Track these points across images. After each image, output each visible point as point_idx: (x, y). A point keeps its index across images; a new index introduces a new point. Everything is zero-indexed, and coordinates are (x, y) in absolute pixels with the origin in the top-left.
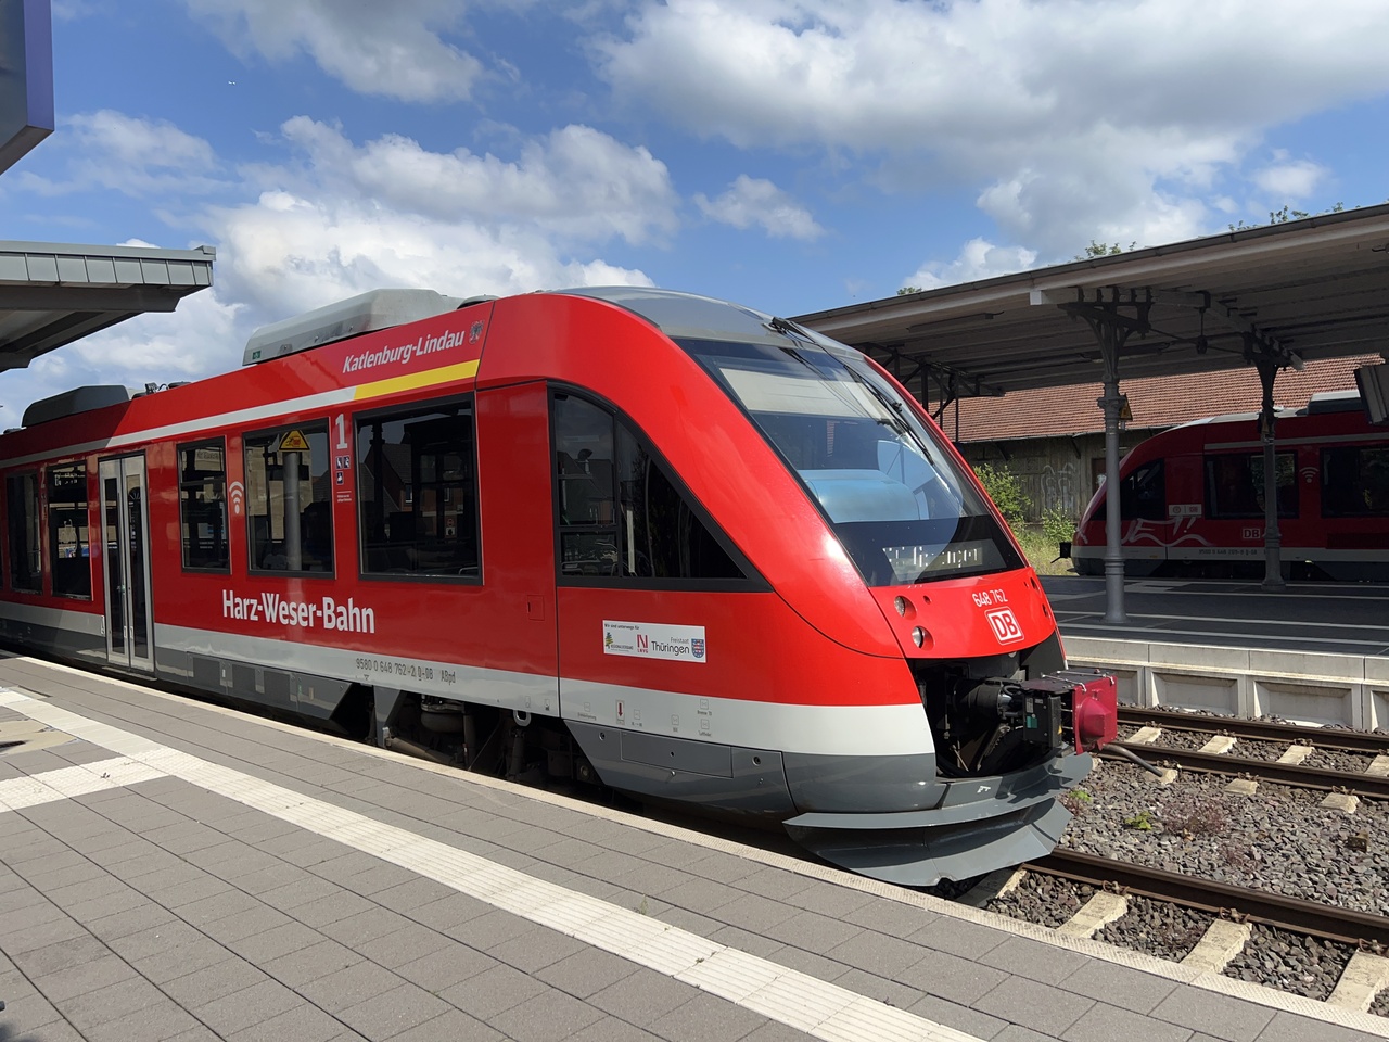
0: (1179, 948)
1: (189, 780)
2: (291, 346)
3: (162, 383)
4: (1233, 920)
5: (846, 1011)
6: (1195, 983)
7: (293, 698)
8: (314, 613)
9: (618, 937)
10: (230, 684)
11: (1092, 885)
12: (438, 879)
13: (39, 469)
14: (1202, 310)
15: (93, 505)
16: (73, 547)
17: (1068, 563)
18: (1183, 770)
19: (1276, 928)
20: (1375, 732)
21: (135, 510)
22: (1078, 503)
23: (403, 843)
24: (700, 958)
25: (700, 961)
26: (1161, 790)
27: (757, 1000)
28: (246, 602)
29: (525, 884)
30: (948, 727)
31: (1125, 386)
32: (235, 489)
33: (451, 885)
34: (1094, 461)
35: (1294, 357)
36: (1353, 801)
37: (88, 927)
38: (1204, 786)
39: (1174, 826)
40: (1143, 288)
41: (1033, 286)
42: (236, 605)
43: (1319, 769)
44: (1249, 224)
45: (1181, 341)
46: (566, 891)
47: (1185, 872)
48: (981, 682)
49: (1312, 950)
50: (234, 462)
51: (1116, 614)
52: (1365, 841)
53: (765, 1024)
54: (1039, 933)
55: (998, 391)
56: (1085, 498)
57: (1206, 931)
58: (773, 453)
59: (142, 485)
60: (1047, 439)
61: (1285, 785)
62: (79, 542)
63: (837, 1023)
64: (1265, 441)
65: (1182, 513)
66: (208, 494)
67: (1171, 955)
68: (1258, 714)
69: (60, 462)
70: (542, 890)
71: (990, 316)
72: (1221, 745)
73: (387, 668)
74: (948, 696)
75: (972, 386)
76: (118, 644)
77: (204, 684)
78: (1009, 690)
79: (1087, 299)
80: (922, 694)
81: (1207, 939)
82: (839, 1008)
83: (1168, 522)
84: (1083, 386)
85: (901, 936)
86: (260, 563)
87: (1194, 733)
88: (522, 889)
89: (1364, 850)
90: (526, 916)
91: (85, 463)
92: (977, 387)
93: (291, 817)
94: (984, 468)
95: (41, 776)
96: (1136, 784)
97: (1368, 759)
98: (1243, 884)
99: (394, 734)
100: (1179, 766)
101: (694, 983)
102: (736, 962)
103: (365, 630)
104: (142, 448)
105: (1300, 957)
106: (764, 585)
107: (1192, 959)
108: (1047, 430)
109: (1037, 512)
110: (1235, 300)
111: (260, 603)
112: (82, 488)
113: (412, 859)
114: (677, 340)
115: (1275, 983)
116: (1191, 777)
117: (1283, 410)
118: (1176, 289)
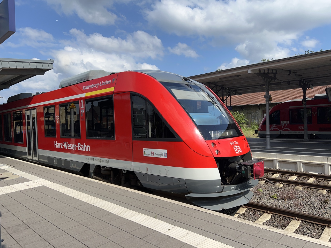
0: (283, 226)
1: (48, 187)
2: (70, 84)
3: (40, 92)
4: (296, 220)
5: (204, 242)
6: (287, 235)
7: (71, 167)
8: (76, 147)
9: (150, 224)
10: (56, 164)
11: (263, 211)
12: (107, 210)
13: (11, 113)
14: (289, 75)
15: (24, 121)
16: (20, 131)
17: (257, 135)
18: (284, 184)
19: (307, 222)
20: (330, 175)
21: (34, 122)
22: (259, 120)
23: (99, 202)
24: (169, 229)
25: (169, 230)
26: (279, 189)
27: (183, 239)
28: (60, 144)
29: (128, 211)
30: (224, 173)
31: (271, 93)
32: (57, 117)
33: (110, 211)
34: (263, 110)
35: (311, 86)
36: (325, 191)
37: (24, 222)
38: (289, 188)
39: (282, 197)
40: (274, 69)
41: (249, 69)
42: (58, 145)
43: (317, 184)
44: (300, 54)
45: (284, 82)
46: (137, 213)
47: (285, 208)
48: (232, 163)
49: (315, 227)
50: (57, 111)
51: (268, 147)
52: (328, 201)
53: (185, 245)
54: (250, 223)
55: (240, 94)
56: (261, 119)
57: (290, 222)
58: (183, 109)
59: (35, 116)
60: (252, 105)
61: (309, 188)
62: (21, 130)
63: (202, 244)
64: (304, 106)
65: (284, 123)
66: (51, 119)
67: (282, 228)
68: (302, 171)
69: (16, 111)
70: (131, 213)
71: (238, 76)
72: (293, 178)
73: (93, 160)
74: (224, 166)
75: (234, 93)
76: (30, 154)
77: (50, 164)
78: (238, 164)
79: (261, 72)
80: (218, 165)
81: (290, 224)
82: (203, 241)
83: (281, 125)
84: (260, 93)
85: (217, 224)
86: (63, 134)
87: (287, 175)
88: (127, 212)
89: (328, 203)
90: (128, 219)
91: (22, 111)
92: (235, 93)
93: (72, 195)
94: (237, 112)
95: (12, 186)
96: (273, 187)
97: (328, 182)
98: (299, 211)
99: (95, 175)
100: (283, 183)
101: (168, 235)
102: (178, 230)
103: (88, 151)
104: (36, 108)
105: (312, 229)
106: (181, 140)
107: (287, 229)
108: (252, 103)
109: (250, 123)
110: (297, 72)
111: (63, 144)
112: (21, 117)
113: (101, 205)
114: (161, 82)
115: (306, 235)
116: (286, 186)
117: (308, 98)
118: (283, 70)
